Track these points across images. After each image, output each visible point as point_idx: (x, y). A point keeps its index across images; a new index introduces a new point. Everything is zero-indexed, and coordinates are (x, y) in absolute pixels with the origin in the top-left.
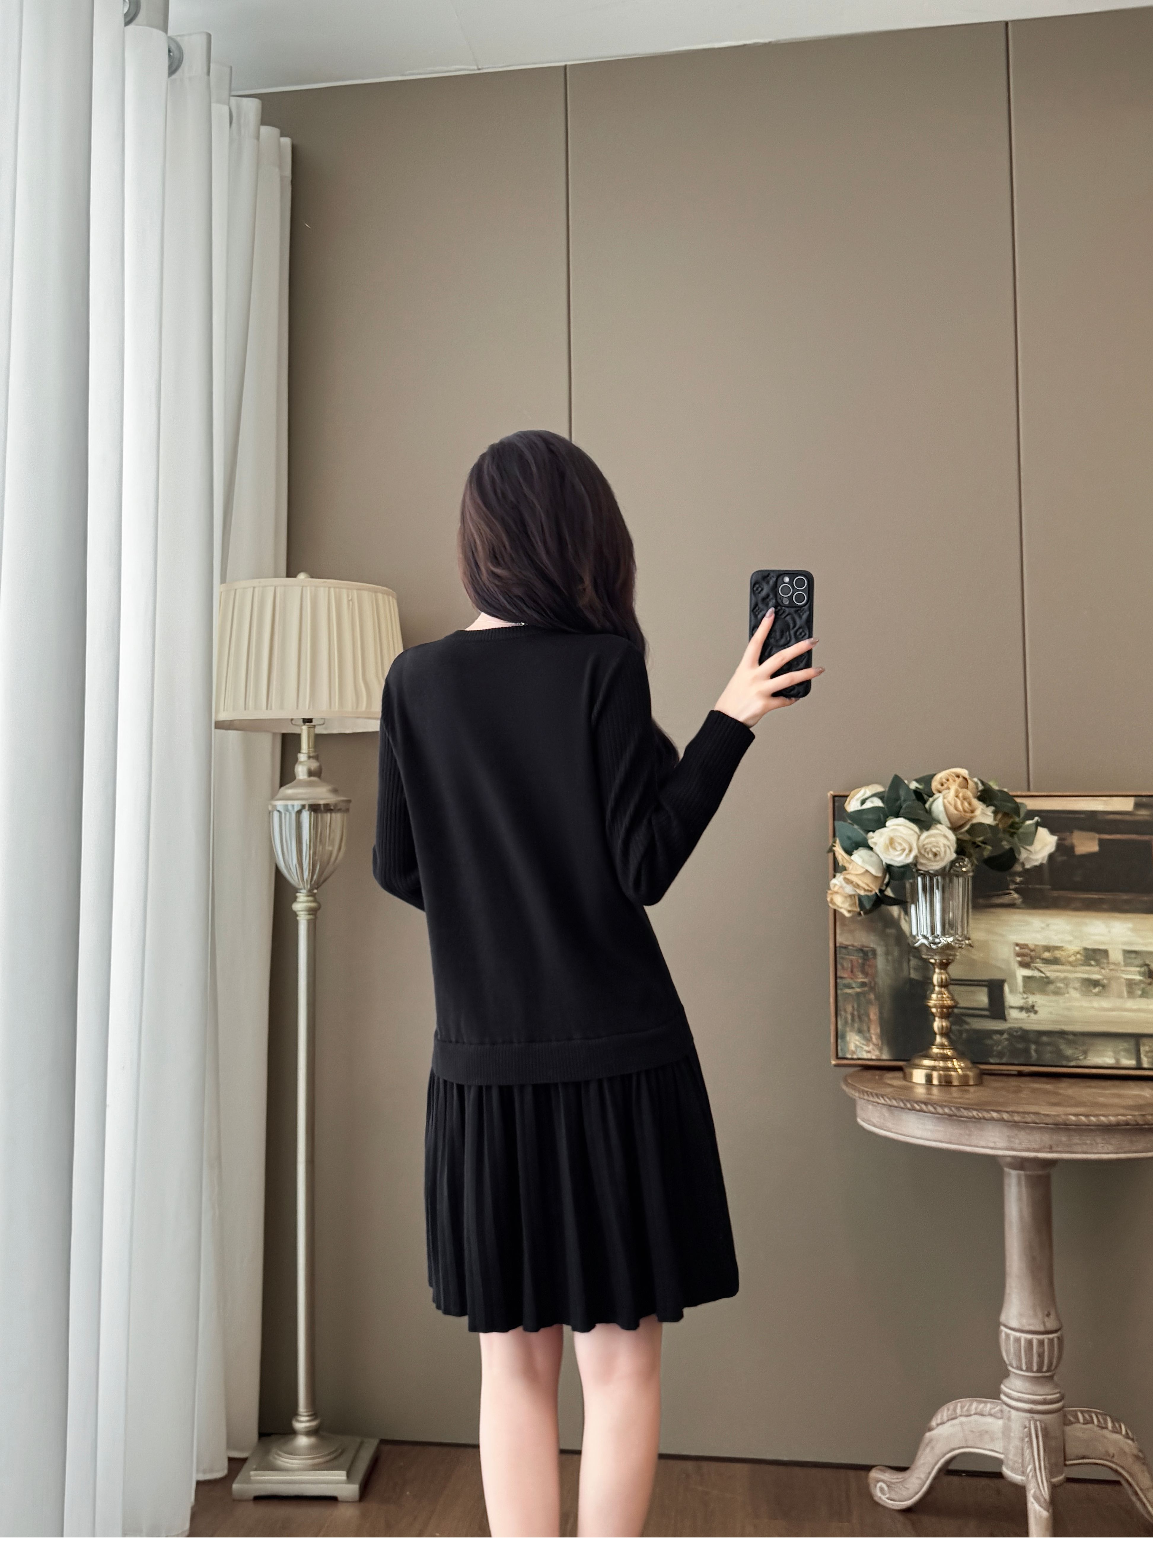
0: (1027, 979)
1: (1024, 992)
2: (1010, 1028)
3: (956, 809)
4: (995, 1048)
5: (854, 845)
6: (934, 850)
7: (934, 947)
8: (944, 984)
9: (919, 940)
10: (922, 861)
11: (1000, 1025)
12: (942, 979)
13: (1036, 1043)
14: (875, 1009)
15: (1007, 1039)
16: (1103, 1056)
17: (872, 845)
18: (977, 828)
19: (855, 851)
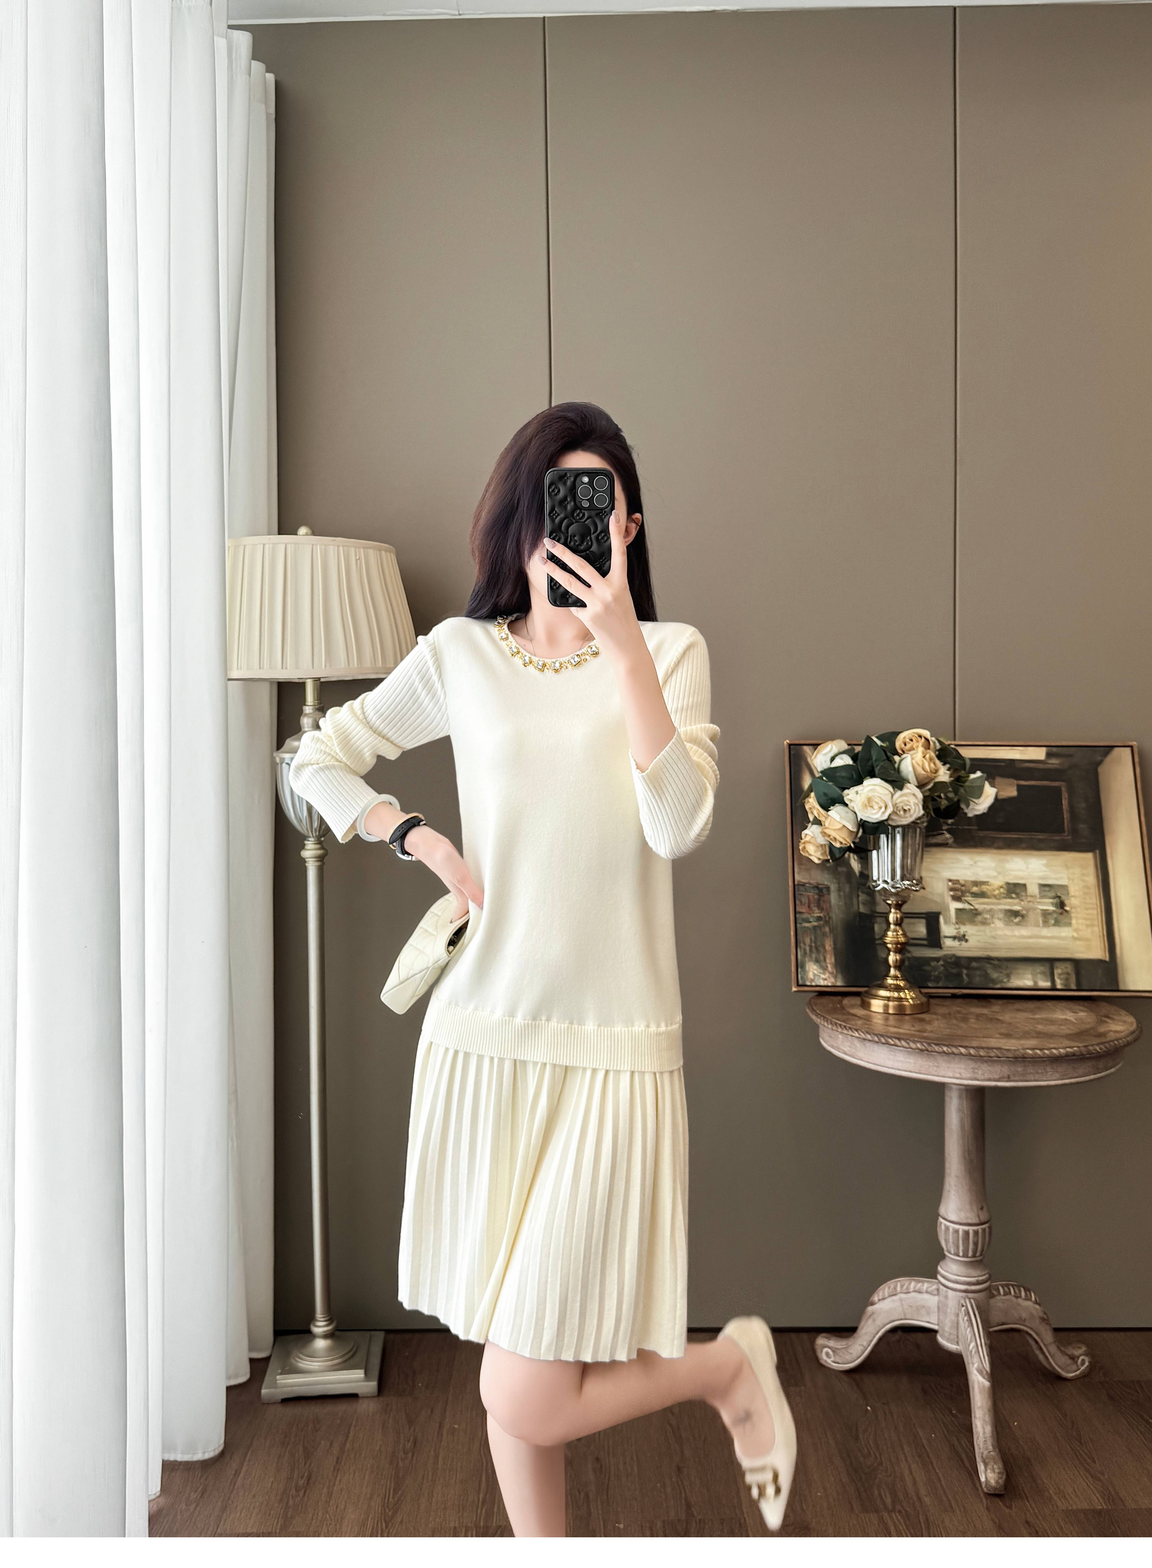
0: (958, 911)
1: (957, 923)
2: (945, 955)
3: (924, 769)
4: (932, 973)
5: (829, 801)
6: (906, 808)
7: (893, 890)
8: (899, 922)
9: (879, 885)
10: (894, 817)
11: (937, 952)
12: (897, 918)
13: (968, 968)
14: (830, 942)
15: (942, 965)
16: (1025, 979)
17: (847, 802)
18: (940, 786)
19: (832, 808)
